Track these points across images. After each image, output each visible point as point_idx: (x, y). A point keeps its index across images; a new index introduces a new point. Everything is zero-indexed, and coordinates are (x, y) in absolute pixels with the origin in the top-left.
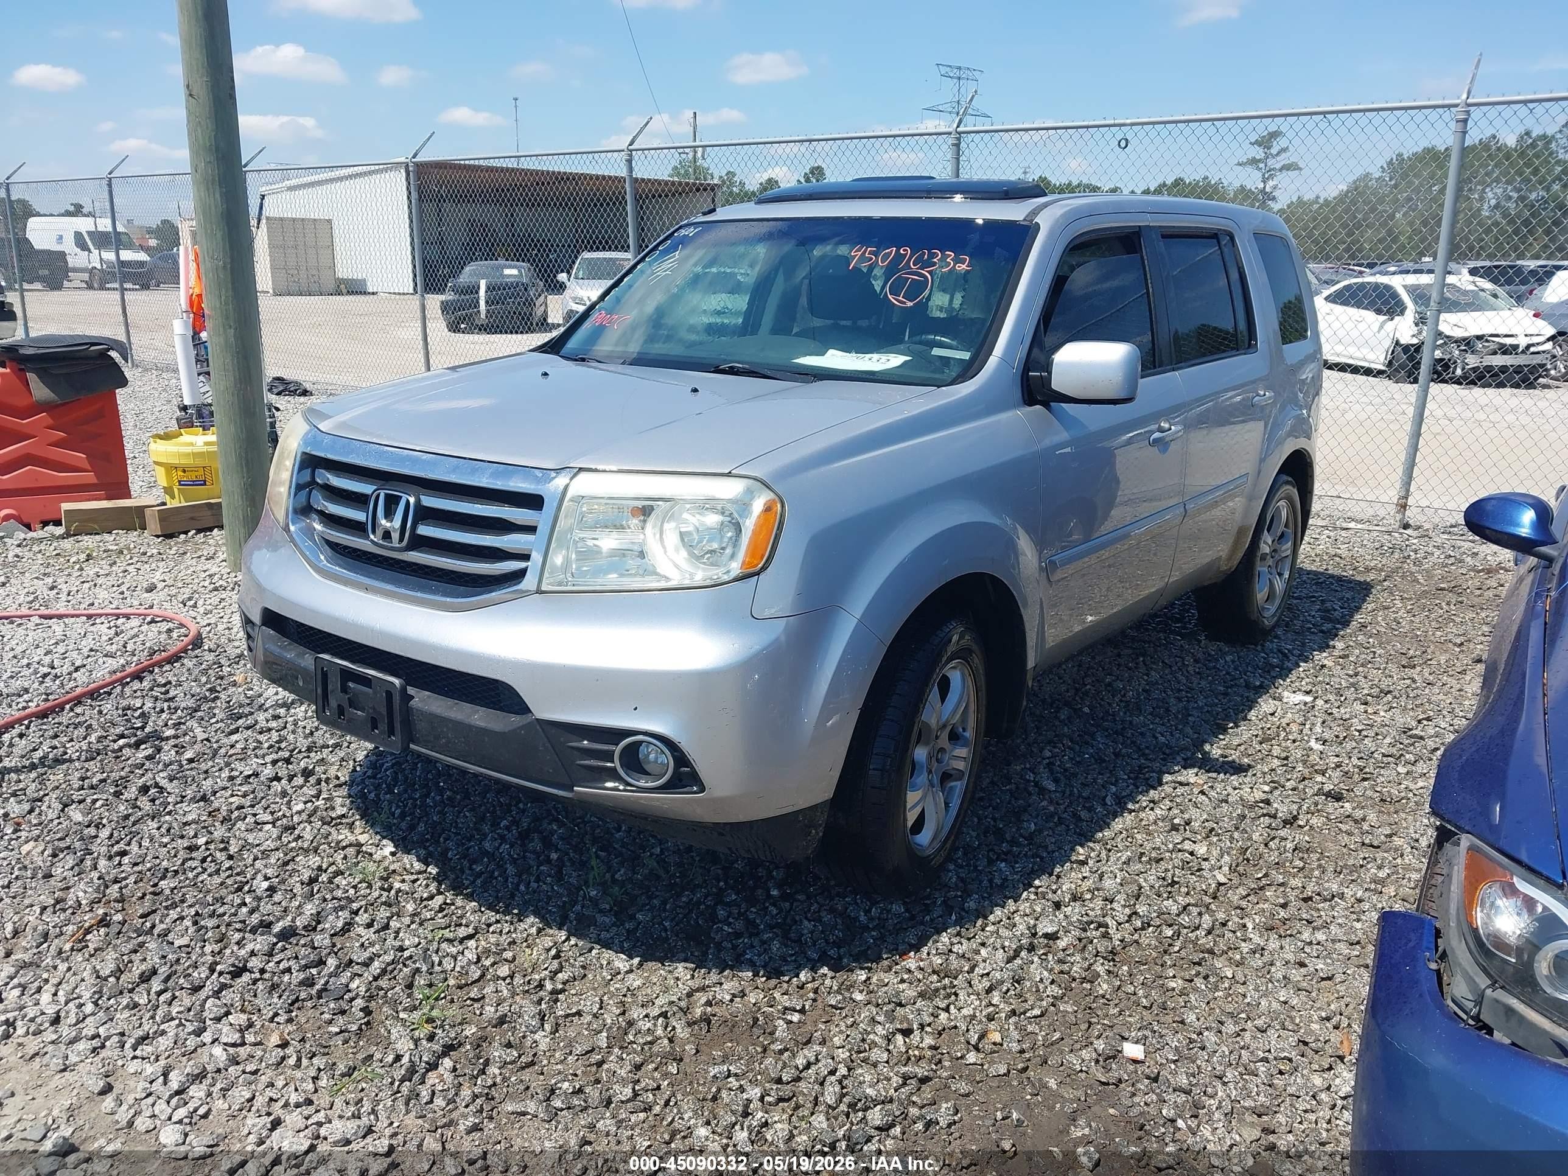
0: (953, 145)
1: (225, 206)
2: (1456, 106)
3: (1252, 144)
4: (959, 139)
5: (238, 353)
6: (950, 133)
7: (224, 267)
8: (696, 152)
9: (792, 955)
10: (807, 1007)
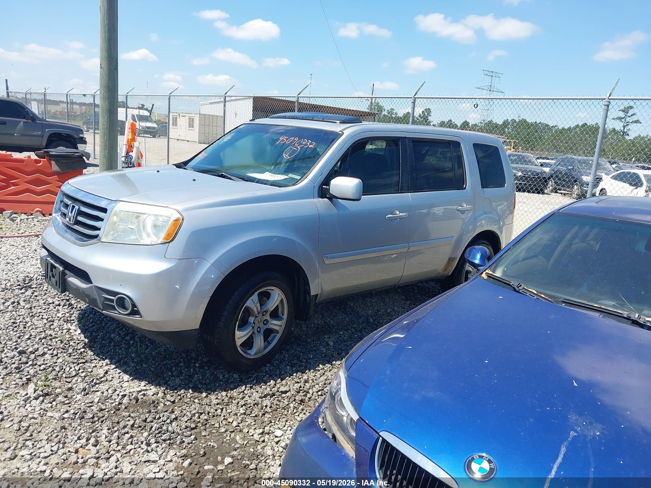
0: (413, 102)
1: (109, 107)
2: (605, 99)
4: (415, 100)
5: (108, 159)
6: (412, 98)
7: (107, 128)
8: (372, 100)
9: (183, 384)
10: (176, 401)
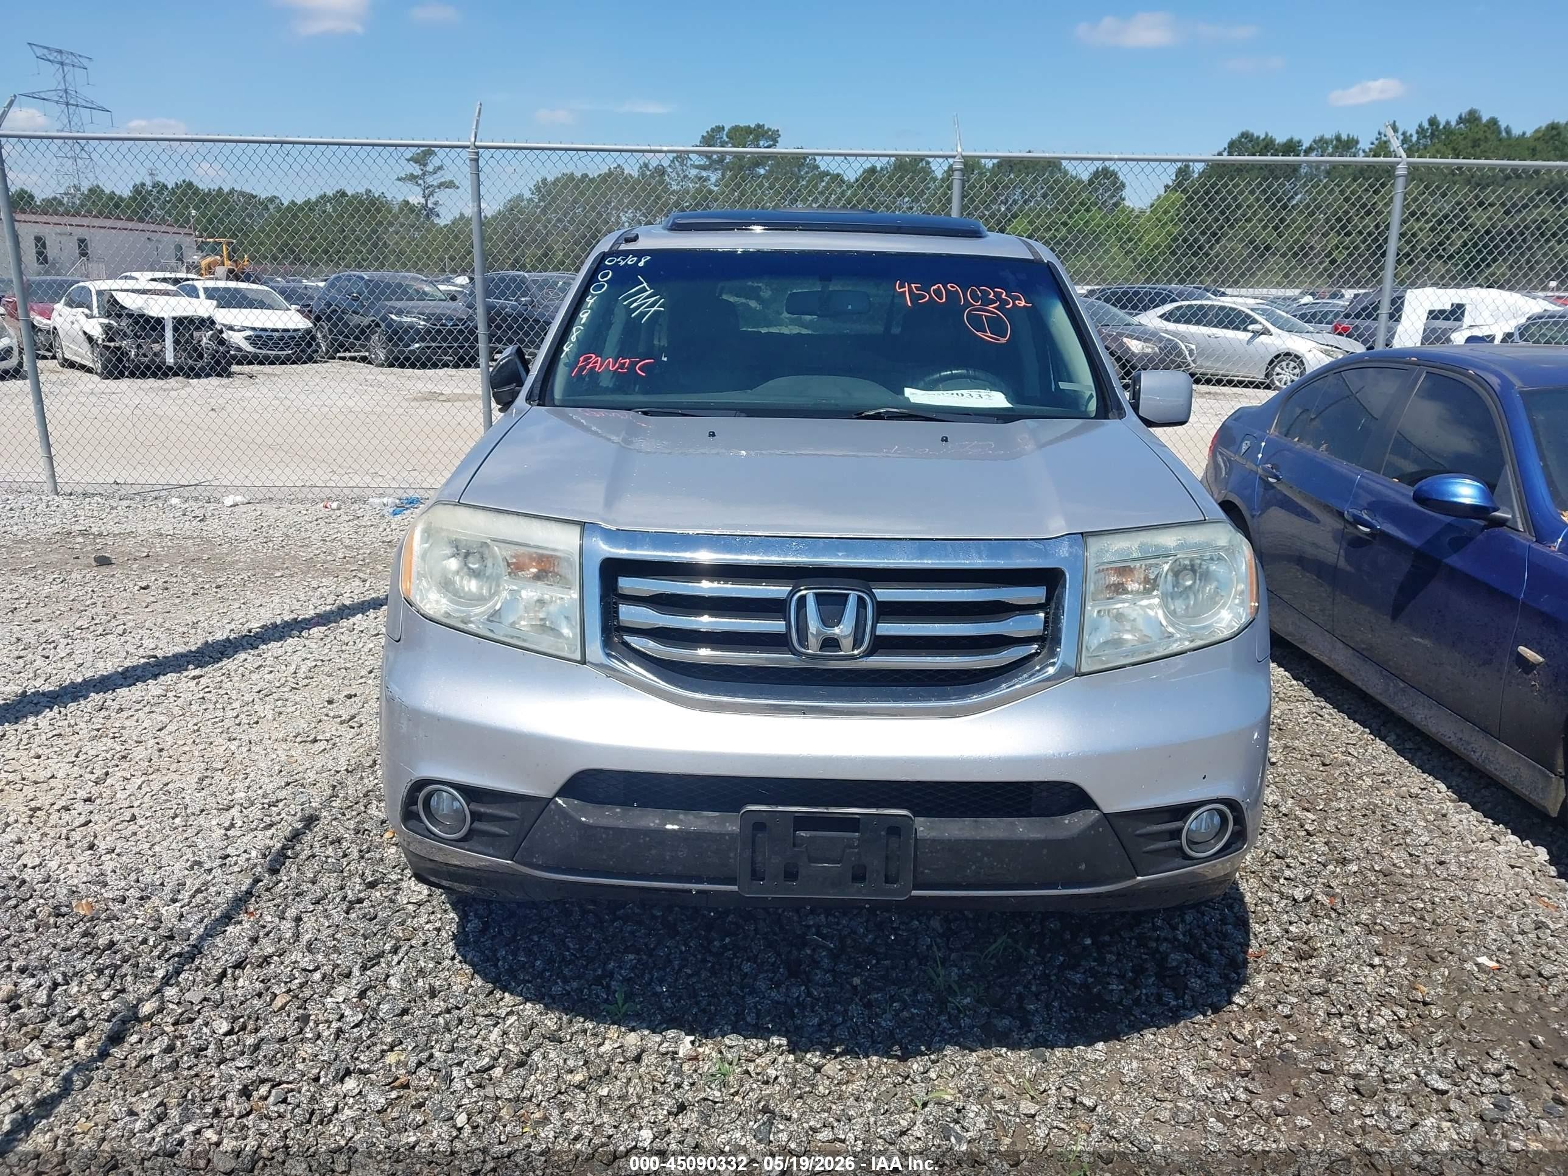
3: (408, 160)
